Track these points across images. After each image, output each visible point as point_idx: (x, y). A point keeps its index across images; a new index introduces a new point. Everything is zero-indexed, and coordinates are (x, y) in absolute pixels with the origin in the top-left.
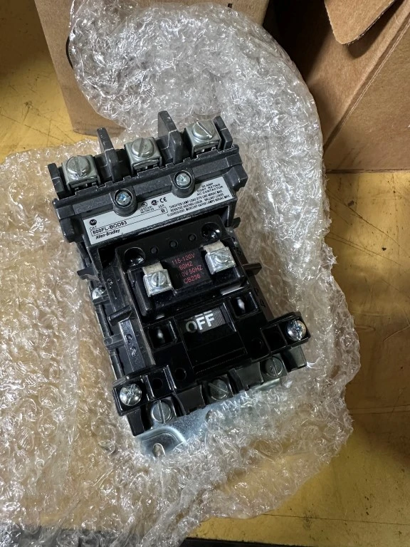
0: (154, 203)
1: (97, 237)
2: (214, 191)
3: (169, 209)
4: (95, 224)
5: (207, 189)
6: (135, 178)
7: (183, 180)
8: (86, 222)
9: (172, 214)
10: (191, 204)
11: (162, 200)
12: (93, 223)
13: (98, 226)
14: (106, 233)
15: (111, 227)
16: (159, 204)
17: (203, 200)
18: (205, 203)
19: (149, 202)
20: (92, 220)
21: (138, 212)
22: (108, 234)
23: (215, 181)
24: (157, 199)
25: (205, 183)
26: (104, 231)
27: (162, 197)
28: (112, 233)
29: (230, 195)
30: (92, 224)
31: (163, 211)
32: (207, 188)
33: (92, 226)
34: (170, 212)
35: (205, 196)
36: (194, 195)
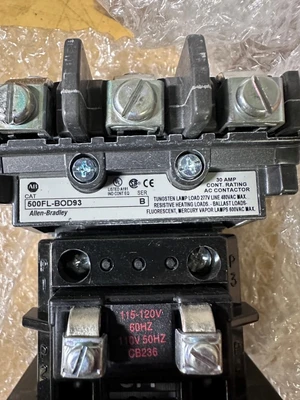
0: (134, 183)
1: (31, 213)
2: (232, 193)
3: (152, 202)
4: (35, 190)
5: (224, 186)
6: (110, 144)
7: (190, 165)
8: (24, 183)
9: (153, 212)
10: (189, 204)
11: (147, 183)
12: (33, 188)
13: (39, 195)
14: (45, 211)
15: (57, 203)
16: (141, 187)
17: (210, 202)
18: (212, 210)
19: (125, 180)
20: (32, 184)
21: (104, 191)
22: (48, 213)
23: (240, 176)
24: (140, 178)
25: (224, 175)
26: (45, 206)
27: (149, 177)
28: (54, 213)
29: (256, 208)
30: (30, 190)
31: (142, 201)
32: (224, 183)
33: (29, 193)
34: (152, 207)
35: (216, 197)
36: (199, 191)
